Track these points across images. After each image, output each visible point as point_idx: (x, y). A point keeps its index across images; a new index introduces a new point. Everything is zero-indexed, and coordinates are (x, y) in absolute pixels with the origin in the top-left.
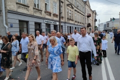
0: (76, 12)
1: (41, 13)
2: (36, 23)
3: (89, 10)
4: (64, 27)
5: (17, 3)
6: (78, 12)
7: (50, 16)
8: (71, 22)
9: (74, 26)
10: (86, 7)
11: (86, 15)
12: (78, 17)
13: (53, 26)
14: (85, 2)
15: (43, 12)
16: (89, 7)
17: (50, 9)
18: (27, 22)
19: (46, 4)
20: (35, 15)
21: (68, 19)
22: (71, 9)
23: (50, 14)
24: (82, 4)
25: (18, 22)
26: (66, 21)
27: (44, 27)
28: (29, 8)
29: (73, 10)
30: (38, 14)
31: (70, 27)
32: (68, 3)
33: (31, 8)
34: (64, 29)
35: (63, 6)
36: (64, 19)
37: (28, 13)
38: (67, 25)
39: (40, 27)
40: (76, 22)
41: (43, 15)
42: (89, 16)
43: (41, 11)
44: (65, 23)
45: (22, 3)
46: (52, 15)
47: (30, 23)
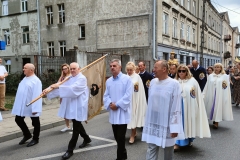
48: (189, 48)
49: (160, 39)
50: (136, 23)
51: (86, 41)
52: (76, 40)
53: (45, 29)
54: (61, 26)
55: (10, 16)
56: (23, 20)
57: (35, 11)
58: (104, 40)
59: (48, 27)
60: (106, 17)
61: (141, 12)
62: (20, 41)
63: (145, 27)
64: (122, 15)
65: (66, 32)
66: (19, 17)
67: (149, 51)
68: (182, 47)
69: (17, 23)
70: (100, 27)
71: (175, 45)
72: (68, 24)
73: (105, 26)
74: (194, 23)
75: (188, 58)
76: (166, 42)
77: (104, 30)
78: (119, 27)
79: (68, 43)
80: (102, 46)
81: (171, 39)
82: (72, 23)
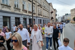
0: (44, 10)
1: (20, 11)
2: (16, 18)
3: (52, 9)
4: (36, 20)
5: (1, 4)
6: (45, 10)
7: (26, 13)
8: (40, 16)
9: (43, 19)
10: (50, 7)
11: (50, 12)
12: (45, 13)
13: (28, 19)
14: (49, 4)
15: (21, 10)
16: (52, 7)
17: (26, 8)
18: (9, 17)
19: (23, 5)
20: (15, 12)
21: (39, 14)
22: (41, 8)
23: (26, 11)
24: (48, 5)
25: (2, 17)
26: (37, 16)
27: (22, 20)
28: (11, 8)
29: (42, 9)
30: (17, 12)
31: (40, 20)
32: (38, 4)
33: (12, 8)
34: (36, 21)
35: (35, 6)
36: (36, 14)
37: (10, 11)
38: (38, 18)
39: (19, 20)
40: (44, 16)
41: (21, 12)
42: (52, 13)
43: (20, 9)
44: (37, 17)
45: (5, 4)
46: (27, 12)
47: (11, 18)
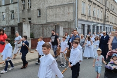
48: (98, 22)
49: (80, 17)
50: (67, 8)
51: (41, 18)
52: (36, 17)
53: (21, 12)
54: (29, 10)
55: (5, 5)
56: (11, 7)
57: (17, 3)
58: (50, 17)
59: (23, 11)
60: (51, 5)
61: (70, 2)
62: (10, 18)
63: (71, 10)
64: (59, 4)
65: (32, 13)
66: (10, 6)
67: (74, 23)
68: (94, 21)
69: (8, 9)
70: (48, 10)
71: (89, 20)
72: (32, 9)
73: (50, 10)
74: (101, 8)
75: (97, 27)
76: (83, 18)
77: (50, 12)
78: (58, 10)
79: (32, 19)
80: (49, 21)
81: (87, 16)
82: (34, 8)
